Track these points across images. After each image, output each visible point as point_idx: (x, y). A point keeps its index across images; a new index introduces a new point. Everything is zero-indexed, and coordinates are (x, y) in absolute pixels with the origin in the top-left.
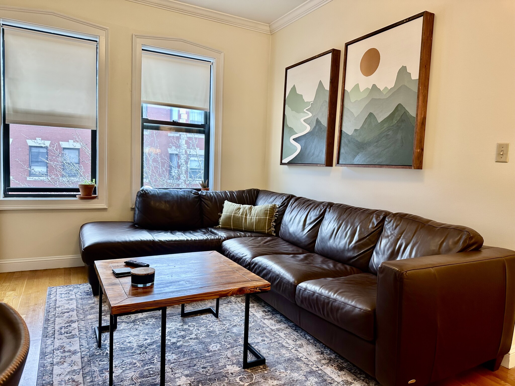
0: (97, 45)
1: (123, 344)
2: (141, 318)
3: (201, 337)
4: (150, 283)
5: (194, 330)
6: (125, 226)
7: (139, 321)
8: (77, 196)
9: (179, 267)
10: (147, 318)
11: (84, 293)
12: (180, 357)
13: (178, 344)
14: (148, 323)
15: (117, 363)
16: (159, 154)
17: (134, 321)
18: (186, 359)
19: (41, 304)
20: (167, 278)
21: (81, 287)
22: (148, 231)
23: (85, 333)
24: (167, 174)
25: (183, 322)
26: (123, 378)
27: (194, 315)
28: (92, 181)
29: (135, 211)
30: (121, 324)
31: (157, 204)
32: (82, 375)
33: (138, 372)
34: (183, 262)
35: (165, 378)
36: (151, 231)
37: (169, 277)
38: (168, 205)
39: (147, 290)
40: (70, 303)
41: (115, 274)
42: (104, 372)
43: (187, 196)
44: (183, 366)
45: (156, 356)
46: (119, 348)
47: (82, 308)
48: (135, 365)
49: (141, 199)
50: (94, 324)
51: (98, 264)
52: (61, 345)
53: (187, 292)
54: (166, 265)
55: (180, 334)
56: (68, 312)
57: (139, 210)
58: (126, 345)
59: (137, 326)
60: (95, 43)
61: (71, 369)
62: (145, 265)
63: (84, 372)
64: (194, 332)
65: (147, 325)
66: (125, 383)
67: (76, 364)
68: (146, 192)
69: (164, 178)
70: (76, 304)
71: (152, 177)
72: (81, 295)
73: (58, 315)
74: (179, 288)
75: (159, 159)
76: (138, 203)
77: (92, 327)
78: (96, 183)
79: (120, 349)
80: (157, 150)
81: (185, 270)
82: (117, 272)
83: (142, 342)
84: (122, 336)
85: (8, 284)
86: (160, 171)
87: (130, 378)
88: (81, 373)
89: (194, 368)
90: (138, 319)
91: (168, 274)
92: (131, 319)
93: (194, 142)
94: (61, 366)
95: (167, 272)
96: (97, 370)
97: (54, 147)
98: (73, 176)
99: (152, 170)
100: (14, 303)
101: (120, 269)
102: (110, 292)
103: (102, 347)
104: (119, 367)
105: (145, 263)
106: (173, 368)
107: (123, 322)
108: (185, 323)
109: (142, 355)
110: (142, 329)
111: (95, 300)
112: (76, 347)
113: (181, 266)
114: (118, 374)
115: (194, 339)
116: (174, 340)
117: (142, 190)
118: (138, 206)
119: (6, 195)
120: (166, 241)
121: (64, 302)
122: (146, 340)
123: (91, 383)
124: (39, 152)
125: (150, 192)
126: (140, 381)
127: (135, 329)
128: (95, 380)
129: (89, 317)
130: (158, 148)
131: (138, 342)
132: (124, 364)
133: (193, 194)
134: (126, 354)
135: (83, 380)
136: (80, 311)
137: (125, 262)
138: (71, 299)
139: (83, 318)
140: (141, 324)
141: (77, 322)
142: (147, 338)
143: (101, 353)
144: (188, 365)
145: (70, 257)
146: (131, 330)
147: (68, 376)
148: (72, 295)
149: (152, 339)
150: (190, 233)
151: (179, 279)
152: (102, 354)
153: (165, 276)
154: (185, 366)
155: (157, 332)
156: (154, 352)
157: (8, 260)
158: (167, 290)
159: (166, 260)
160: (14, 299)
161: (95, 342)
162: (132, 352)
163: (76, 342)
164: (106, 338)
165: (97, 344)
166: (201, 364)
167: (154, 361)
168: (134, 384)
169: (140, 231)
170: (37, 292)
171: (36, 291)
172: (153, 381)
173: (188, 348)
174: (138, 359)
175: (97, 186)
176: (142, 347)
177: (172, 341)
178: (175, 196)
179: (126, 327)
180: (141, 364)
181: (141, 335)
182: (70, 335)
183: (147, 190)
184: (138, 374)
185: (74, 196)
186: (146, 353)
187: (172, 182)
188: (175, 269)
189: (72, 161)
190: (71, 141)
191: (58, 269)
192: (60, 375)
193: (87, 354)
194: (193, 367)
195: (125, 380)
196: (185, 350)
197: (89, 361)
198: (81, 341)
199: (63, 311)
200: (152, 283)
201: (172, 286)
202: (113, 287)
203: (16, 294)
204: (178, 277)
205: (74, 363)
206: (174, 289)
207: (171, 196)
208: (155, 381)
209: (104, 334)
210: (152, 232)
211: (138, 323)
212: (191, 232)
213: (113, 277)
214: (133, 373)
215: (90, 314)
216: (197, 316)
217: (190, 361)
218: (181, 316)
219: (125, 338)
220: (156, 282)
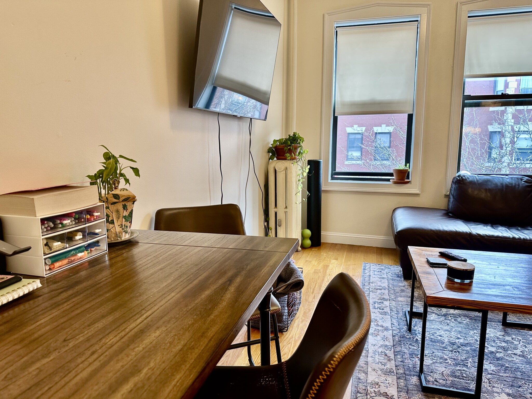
0: (418, 25)
1: (433, 335)
2: (453, 313)
3: (529, 357)
4: (469, 281)
5: (519, 345)
6: (439, 213)
7: (451, 317)
8: (391, 180)
9: (504, 268)
10: (460, 315)
11: (395, 274)
12: (500, 371)
13: (498, 355)
14: (461, 321)
15: (427, 353)
16: (478, 133)
17: (445, 315)
18: (508, 376)
19: (358, 277)
20: (488, 278)
21: (392, 268)
22: (463, 222)
23: (396, 314)
24: (486, 157)
25: (505, 332)
26: (433, 370)
27: (520, 328)
28: (406, 165)
29: (449, 198)
30: (431, 314)
31: (476, 192)
32: (393, 352)
33: (449, 369)
34: (509, 264)
35: (481, 387)
36: (466, 222)
37: (491, 278)
38: (489, 194)
39: (465, 287)
40: (382, 282)
41: (429, 263)
42: (415, 357)
43: (515, 184)
44: (504, 382)
45: (470, 360)
46: (429, 338)
47: (393, 289)
48: (446, 361)
49: (457, 186)
50: (405, 307)
51: (412, 249)
52: (375, 318)
53: (516, 300)
54: (487, 263)
55: (500, 344)
56: (381, 290)
57: (454, 198)
58: (437, 337)
59: (449, 321)
60: (416, 24)
61: (383, 343)
62: (462, 259)
63: (395, 350)
64: (519, 348)
65: (460, 323)
66: (435, 375)
67: (388, 340)
68: (464, 178)
69: (483, 161)
70: (387, 284)
71: (468, 160)
72: (392, 275)
73: (372, 289)
74: (505, 293)
75: (478, 139)
76: (453, 189)
77: (402, 310)
78: (409, 168)
79: (431, 339)
80: (477, 129)
81: (512, 274)
82: (431, 261)
83: (454, 339)
84: (433, 327)
85: (332, 253)
86: (478, 153)
87: (440, 372)
88: (393, 350)
89: (519, 390)
90: (450, 314)
91: (489, 274)
92: (441, 311)
93: (526, 116)
94: (375, 338)
95: (488, 272)
96: (408, 352)
97: (370, 133)
98: (385, 160)
99: (469, 152)
100: (336, 270)
101: (435, 259)
102: (424, 281)
103: (412, 331)
104: (429, 357)
105: (462, 257)
106: (491, 380)
107: (433, 313)
108: (507, 334)
109: (453, 353)
110: (455, 326)
111: (405, 284)
112: (388, 324)
113: (507, 268)
114: (428, 364)
115: (519, 356)
116: (493, 349)
117: (459, 176)
118: (453, 193)
119: (333, 178)
120: (486, 235)
121: (377, 279)
122: (458, 338)
123: (401, 363)
124: (355, 138)
125: (468, 178)
126: (451, 379)
127: (446, 324)
128: (406, 361)
129: (400, 299)
130: (478, 126)
131: (449, 338)
132: (434, 356)
133: (524, 181)
134: (436, 346)
135: (395, 357)
136: (391, 291)
137: (439, 253)
138: (383, 278)
139: (394, 298)
140: (453, 320)
141: (388, 301)
142: (459, 336)
143: (411, 337)
144: (510, 383)
145: (382, 237)
146: (442, 323)
147: (381, 349)
148: (384, 274)
149: (465, 340)
150: (518, 230)
151: (505, 283)
152: (412, 339)
153: (486, 276)
154: (506, 383)
155: (471, 334)
156: (468, 355)
157: (332, 233)
158: (490, 292)
159: (487, 257)
160: (337, 267)
161: (405, 325)
162: (443, 346)
163: (388, 320)
164: (416, 324)
165: (407, 327)
166: (528, 388)
167: (468, 364)
168: (445, 380)
169: (454, 220)
170: (355, 265)
171: (353, 264)
172: (467, 385)
173: (512, 364)
174: (449, 356)
175: (410, 170)
176: (453, 345)
177: (489, 349)
178: (499, 184)
179: (437, 318)
180: (453, 362)
181: (453, 332)
182: (383, 311)
183: (464, 176)
184: (449, 372)
185: (388, 180)
186: (459, 353)
187: (492, 166)
188: (498, 270)
189: (386, 145)
190: (384, 126)
191: (371, 247)
192: (374, 345)
193: (398, 334)
194: (517, 387)
195: (435, 372)
196: (507, 365)
197: (400, 341)
198: (392, 320)
199: (376, 287)
200: (471, 280)
201: (495, 289)
202: (428, 276)
203: (338, 263)
204: (502, 280)
205: (386, 339)
206: (499, 293)
207: (494, 184)
208: (469, 386)
209: (414, 319)
210: (468, 223)
211: (450, 318)
212: (519, 228)
213: (427, 266)
214: (444, 369)
215: (401, 297)
216: (524, 330)
217: (513, 379)
218: (502, 325)
219: (436, 330)
220: (475, 280)
